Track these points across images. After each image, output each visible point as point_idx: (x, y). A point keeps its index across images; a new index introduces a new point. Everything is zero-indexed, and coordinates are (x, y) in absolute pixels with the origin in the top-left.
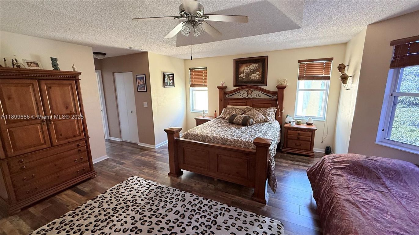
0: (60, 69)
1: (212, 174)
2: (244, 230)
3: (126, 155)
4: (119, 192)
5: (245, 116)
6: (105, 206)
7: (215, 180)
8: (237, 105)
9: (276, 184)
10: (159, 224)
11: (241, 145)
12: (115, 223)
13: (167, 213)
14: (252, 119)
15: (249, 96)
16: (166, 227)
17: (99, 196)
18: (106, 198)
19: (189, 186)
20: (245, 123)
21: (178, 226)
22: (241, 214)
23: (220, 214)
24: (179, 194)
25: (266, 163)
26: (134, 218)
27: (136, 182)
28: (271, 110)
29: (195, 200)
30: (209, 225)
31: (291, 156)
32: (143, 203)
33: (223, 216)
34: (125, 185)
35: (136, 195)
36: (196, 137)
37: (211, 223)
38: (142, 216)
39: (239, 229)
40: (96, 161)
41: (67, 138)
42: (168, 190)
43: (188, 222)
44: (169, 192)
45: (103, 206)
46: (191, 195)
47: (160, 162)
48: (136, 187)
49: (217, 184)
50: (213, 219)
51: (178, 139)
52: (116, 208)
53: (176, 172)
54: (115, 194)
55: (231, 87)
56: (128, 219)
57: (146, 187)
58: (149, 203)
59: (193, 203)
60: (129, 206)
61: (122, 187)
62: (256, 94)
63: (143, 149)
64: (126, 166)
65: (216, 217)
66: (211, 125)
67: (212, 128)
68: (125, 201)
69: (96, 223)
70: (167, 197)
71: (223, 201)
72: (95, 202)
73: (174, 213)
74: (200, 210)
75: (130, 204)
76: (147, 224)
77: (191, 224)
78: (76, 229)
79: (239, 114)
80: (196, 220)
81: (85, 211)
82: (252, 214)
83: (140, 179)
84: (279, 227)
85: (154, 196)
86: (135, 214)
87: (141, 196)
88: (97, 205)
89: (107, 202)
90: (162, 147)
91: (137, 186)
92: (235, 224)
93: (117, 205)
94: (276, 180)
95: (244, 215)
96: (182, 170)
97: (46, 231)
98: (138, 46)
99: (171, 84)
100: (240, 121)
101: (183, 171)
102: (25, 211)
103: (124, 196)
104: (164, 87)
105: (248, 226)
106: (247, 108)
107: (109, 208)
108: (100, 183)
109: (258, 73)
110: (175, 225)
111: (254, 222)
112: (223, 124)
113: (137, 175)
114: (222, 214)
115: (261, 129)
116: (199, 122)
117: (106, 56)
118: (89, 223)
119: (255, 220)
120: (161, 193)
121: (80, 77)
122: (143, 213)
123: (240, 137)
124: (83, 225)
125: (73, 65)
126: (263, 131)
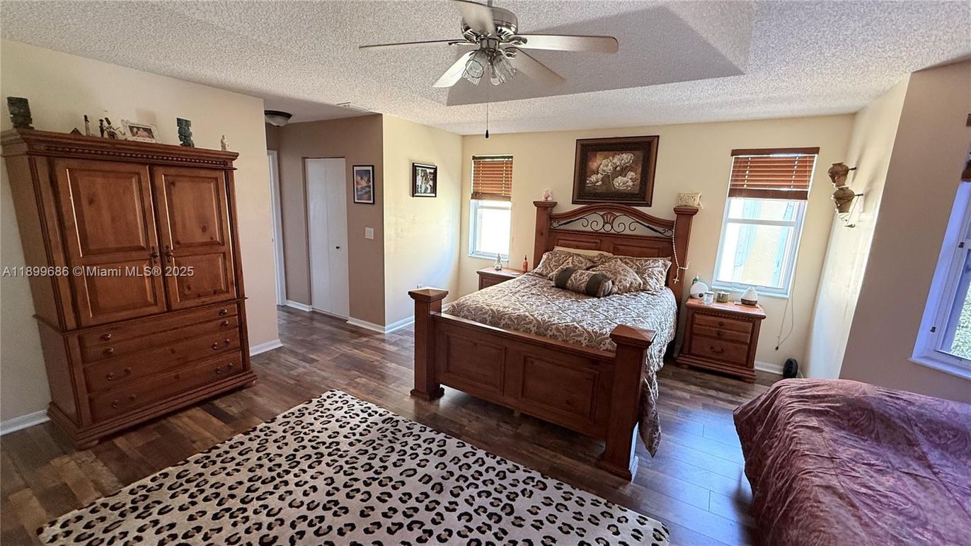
0: (194, 143)
1: (509, 401)
2: (577, 532)
3: (321, 343)
4: (302, 422)
5: (594, 273)
6: (272, 449)
7: (517, 414)
8: (577, 247)
9: (657, 435)
10: (386, 501)
11: (582, 339)
12: (291, 487)
13: (403, 478)
14: (610, 282)
15: (608, 227)
16: (401, 507)
17: (259, 427)
18: (275, 432)
19: (456, 423)
20: (593, 290)
21: (427, 509)
22: (571, 496)
23: (523, 492)
24: (434, 440)
25: (638, 386)
26: (333, 482)
27: (340, 404)
28: (657, 264)
29: (467, 455)
30: (496, 514)
31: (697, 374)
32: (353, 451)
33: (530, 497)
34: (316, 408)
35: (338, 433)
36: (478, 313)
37: (502, 510)
38: (350, 480)
39: (564, 530)
40: (257, 350)
41: (199, 296)
42: (408, 428)
43: (450, 503)
44: (412, 433)
45: (266, 449)
46: (458, 443)
47: (393, 364)
48: (339, 414)
49: (520, 425)
50: (505, 501)
51: (438, 315)
52: (294, 456)
53: (427, 390)
54: (294, 425)
55: (566, 204)
56: (320, 483)
57: (361, 417)
58: (366, 452)
59: (464, 461)
60: (322, 455)
61: (308, 411)
62: (624, 225)
63: (357, 332)
64: (318, 366)
65: (512, 497)
66: (514, 290)
67: (517, 295)
68: (313, 444)
69: (252, 483)
70: (406, 442)
71: (531, 464)
72: (250, 439)
73: (420, 480)
74: (478, 479)
75: (326, 452)
76: (359, 496)
77: (456, 507)
78: (209, 491)
79: (580, 268)
80: (467, 501)
81: (229, 456)
82: (596, 500)
83: (348, 397)
84: (658, 535)
85: (378, 438)
86: (335, 473)
87: (349, 436)
88: (255, 445)
89: (276, 441)
90: (402, 332)
91: (342, 413)
92: (556, 518)
93: (296, 450)
94: (657, 427)
95: (578, 499)
96: (441, 386)
97: (148, 491)
98: (363, 102)
99: (429, 191)
100: (583, 285)
101: (443, 390)
102: (106, 444)
103: (313, 431)
104: (413, 196)
105: (584, 524)
106: (601, 256)
107: (281, 456)
108: (263, 400)
109: (631, 174)
110: (421, 506)
111: (600, 517)
112: (542, 288)
113: (343, 389)
114: (527, 493)
115: (630, 307)
116: (487, 280)
117: (291, 121)
118: (237, 483)
119: (602, 514)
120: (392, 433)
121: (235, 164)
122: (352, 474)
123: (580, 322)
124: (223, 485)
125: (223, 136)
126: (636, 310)
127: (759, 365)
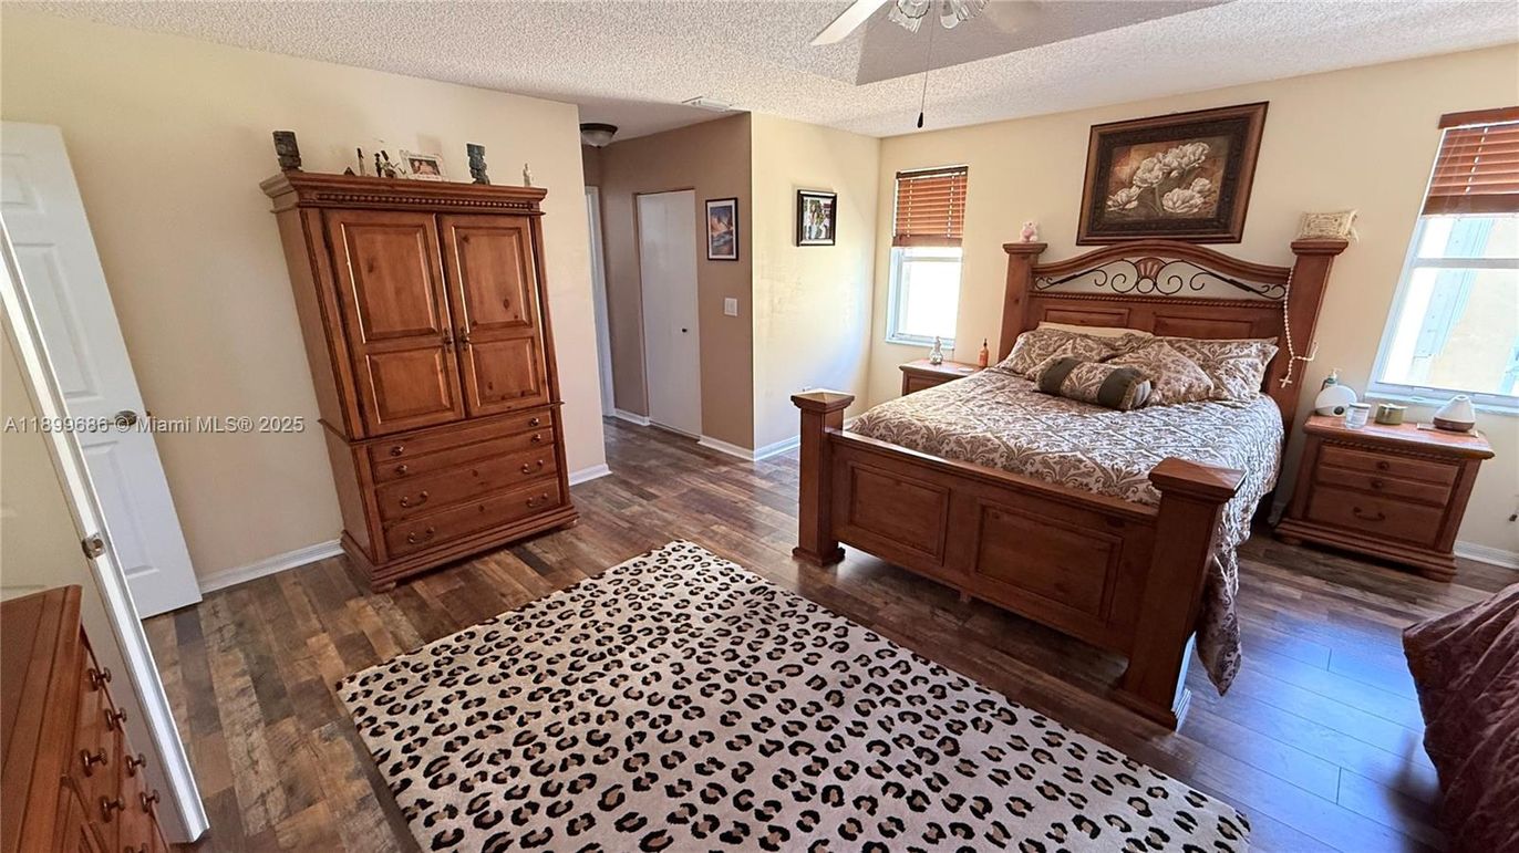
0: (490, 178)
1: (950, 575)
2: (1070, 800)
3: (662, 471)
4: (639, 582)
5: (1116, 367)
6: (600, 615)
7: (965, 599)
8: (1083, 323)
9: (1234, 658)
10: (758, 707)
11: (1091, 481)
12: (627, 670)
13: (782, 677)
14: (1148, 383)
15: (1146, 285)
16: (781, 719)
17: (584, 583)
18: (604, 593)
19: (864, 603)
20: (1113, 397)
21: (819, 726)
22: (1061, 740)
23: (976, 722)
24: (829, 626)
25: (1202, 569)
26: (682, 670)
27: (690, 561)
28: (1246, 351)
29: (882, 654)
30: (928, 750)
31: (1319, 556)
32: (709, 629)
33: (987, 731)
34: (657, 564)
35: (688, 602)
36: (902, 431)
37: (939, 745)
38: (707, 670)
39: (1046, 792)
40: (579, 477)
41: (503, 398)
42: (790, 605)
43: (855, 723)
44: (795, 612)
45: (592, 614)
46: (868, 634)
47: (767, 508)
48: (689, 575)
49: (970, 616)
50: (945, 732)
51: (838, 433)
52: (630, 628)
53: (819, 549)
54: (628, 585)
55: (1064, 245)
56: (664, 669)
57: (720, 582)
58: (728, 633)
59: (876, 662)
60: (667, 631)
61: (647, 567)
62: (1181, 279)
63: (713, 458)
64: (660, 504)
65: (957, 727)
66: (964, 396)
67: (971, 405)
68: (655, 613)
69: (576, 659)
70: (787, 625)
71: (987, 679)
72: (572, 599)
73: (808, 684)
74: (900, 693)
75: (672, 626)
76: (719, 695)
77: (864, 731)
78: (524, 663)
79: (1089, 359)
80: (881, 723)
81: (547, 618)
82: (1107, 754)
83: (702, 552)
84: (1227, 828)
85: (746, 615)
86: (686, 658)
87: (703, 607)
88: (578, 607)
89: (605, 605)
90: (779, 461)
91: (692, 573)
92: (1033, 771)
93: (631, 620)
94: (1236, 644)
95: (1073, 747)
96: (841, 545)
97: (453, 652)
99: (823, 235)
100: (1093, 388)
101: (843, 551)
102: (405, 588)
103: (654, 596)
104: (798, 245)
105: (1085, 788)
106: (1130, 339)
107: (612, 625)
108: (588, 544)
109: (1201, 183)
110: (811, 722)
111: (1114, 781)
112: (1016, 393)
113: (694, 540)
114: (983, 726)
115: (1187, 428)
116: (915, 381)
117: (617, 136)
118: (557, 655)
119: (1119, 777)
120: (765, 608)
121: (543, 206)
122: (709, 662)
123: (1088, 451)
124: (540, 656)
125: (526, 165)
126: (1199, 435)
127: (1463, 548)
